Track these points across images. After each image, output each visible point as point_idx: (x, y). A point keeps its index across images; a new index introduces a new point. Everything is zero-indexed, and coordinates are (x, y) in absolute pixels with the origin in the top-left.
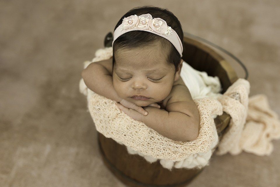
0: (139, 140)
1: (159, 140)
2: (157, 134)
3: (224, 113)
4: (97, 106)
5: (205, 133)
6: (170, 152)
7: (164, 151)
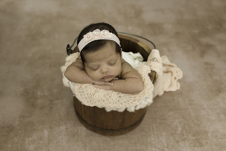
0: (113, 100)
1: (124, 97)
2: (122, 94)
3: (151, 71)
4: (81, 90)
5: (147, 84)
6: (132, 101)
7: (128, 102)
